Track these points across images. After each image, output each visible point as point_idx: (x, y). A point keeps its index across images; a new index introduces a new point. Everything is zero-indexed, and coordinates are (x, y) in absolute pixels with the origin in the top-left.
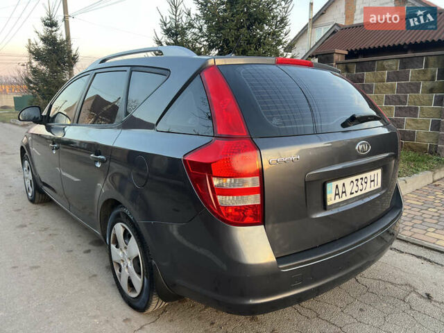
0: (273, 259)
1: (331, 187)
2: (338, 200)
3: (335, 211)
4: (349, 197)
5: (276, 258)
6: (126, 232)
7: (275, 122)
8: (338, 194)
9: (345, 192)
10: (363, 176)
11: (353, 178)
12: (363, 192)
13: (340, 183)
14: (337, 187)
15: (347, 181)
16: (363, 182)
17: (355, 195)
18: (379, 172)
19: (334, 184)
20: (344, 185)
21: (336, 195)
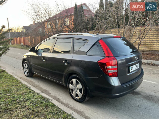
0: (120, 85)
1: (130, 68)
2: (132, 71)
3: (131, 73)
4: (134, 70)
5: (121, 84)
6: (76, 81)
7: (118, 53)
8: (132, 69)
10: (136, 65)
11: (134, 66)
12: (136, 69)
13: (132, 67)
15: (133, 66)
16: (136, 67)
17: (135, 70)
18: (139, 64)
19: (131, 67)
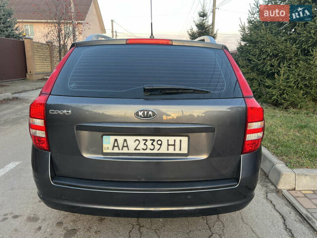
2: (117, 151)
4: (133, 151)
8: (118, 146)
9: (127, 146)
14: (116, 140)
16: (155, 143)
17: (142, 152)
18: (184, 139)
19: (112, 138)
20: (125, 140)
21: (114, 146)
